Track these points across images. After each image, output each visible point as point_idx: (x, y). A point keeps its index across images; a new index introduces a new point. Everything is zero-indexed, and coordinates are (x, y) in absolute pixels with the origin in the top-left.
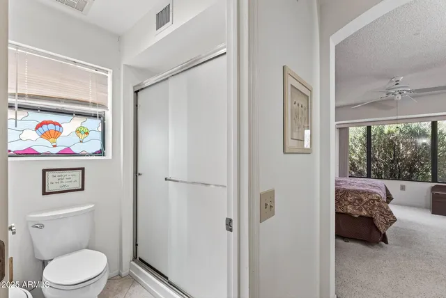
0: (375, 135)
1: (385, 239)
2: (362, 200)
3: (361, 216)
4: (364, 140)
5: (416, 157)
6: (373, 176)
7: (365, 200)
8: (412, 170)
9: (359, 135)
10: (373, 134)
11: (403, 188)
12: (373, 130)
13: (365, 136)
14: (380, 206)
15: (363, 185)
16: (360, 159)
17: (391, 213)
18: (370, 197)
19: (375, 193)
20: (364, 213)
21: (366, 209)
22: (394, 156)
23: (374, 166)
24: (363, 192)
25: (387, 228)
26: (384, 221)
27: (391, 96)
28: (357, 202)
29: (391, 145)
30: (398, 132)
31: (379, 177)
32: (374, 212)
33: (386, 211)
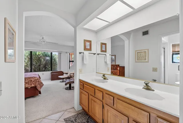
0: (33, 55)
1: (40, 93)
2: (32, 81)
3: (31, 87)
4: (29, 57)
5: (46, 63)
6: (33, 71)
7: (33, 80)
8: (45, 68)
9: (27, 54)
10: (33, 54)
11: (43, 74)
12: (33, 53)
13: (29, 55)
14: (38, 81)
15: (31, 75)
16: (27, 64)
17: (42, 83)
18: (35, 79)
19: (36, 77)
20: (33, 85)
21: (33, 84)
22: (40, 63)
23: (33, 67)
24: (32, 78)
25: (41, 88)
26: (40, 86)
27: (41, 42)
28: (30, 82)
29: (39, 59)
30: (41, 55)
31: (35, 71)
32: (36, 84)
33: (40, 82)
